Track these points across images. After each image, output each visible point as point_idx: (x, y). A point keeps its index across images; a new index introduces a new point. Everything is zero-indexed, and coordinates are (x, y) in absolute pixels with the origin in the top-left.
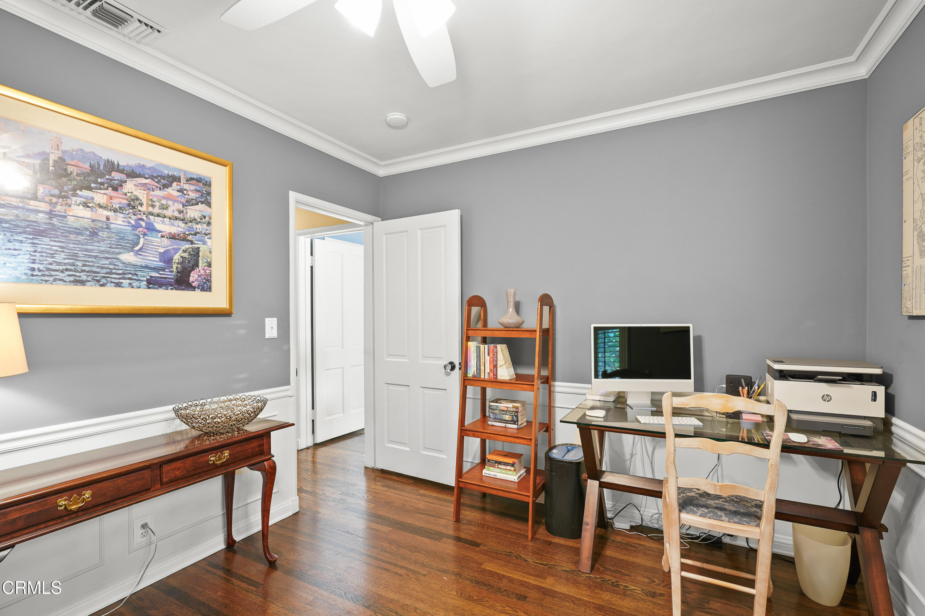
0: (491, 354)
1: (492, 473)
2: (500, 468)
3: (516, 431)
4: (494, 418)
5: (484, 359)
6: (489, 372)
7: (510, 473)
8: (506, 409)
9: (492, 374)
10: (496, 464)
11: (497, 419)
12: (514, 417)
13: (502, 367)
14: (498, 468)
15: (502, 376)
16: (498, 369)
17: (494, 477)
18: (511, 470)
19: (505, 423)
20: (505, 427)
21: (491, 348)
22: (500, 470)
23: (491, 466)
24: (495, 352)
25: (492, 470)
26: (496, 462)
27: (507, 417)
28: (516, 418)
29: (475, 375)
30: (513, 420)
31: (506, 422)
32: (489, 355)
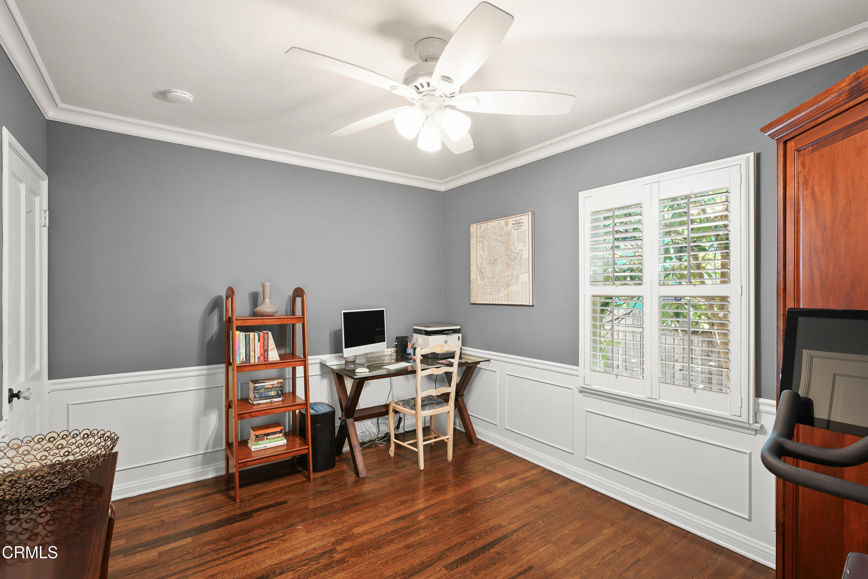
0: (262, 341)
1: (262, 446)
2: (269, 439)
3: (281, 403)
4: (260, 397)
5: (253, 346)
6: (259, 356)
7: (279, 439)
8: (271, 386)
9: (262, 358)
10: (265, 437)
11: (263, 397)
12: (279, 391)
13: (273, 350)
14: (267, 439)
15: (273, 358)
16: (269, 352)
17: (264, 448)
18: (279, 437)
19: (271, 399)
20: (271, 402)
21: (262, 335)
22: (270, 440)
23: (260, 440)
24: (266, 338)
25: (261, 444)
26: (265, 435)
27: (273, 393)
28: (281, 391)
29: (244, 361)
30: (278, 394)
31: (273, 397)
32: (259, 341)
